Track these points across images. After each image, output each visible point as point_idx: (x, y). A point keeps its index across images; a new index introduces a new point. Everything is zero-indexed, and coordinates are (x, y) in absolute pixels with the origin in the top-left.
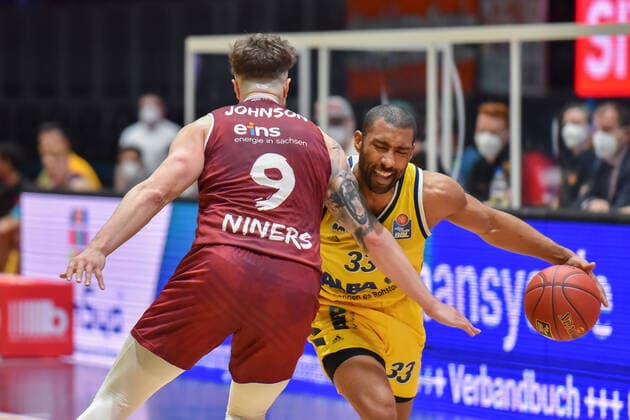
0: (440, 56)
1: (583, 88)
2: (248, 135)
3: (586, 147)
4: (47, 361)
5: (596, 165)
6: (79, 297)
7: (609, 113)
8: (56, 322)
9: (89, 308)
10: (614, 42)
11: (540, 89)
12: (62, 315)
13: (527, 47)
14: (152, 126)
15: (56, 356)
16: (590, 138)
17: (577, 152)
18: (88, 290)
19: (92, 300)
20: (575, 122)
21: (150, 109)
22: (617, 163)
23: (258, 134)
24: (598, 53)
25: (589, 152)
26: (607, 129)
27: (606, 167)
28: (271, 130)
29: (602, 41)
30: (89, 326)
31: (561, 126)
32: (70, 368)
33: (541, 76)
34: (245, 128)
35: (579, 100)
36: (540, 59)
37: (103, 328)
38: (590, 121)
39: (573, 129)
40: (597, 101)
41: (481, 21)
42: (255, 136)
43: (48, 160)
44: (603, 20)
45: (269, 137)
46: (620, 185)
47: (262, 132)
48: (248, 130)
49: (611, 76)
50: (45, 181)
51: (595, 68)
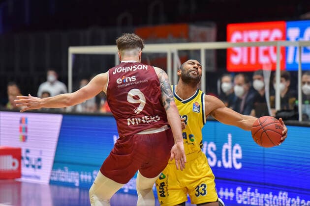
0: (173, 55)
1: (230, 68)
2: (123, 83)
3: (231, 92)
4: (10, 181)
5: (236, 99)
6: (23, 154)
7: (240, 78)
8: (14, 164)
9: (28, 158)
10: (242, 50)
11: (213, 68)
12: (16, 162)
13: (208, 51)
14: (52, 83)
15: (14, 179)
16: (233, 89)
17: (228, 94)
18: (28, 151)
19: (29, 155)
20: (227, 82)
21: (51, 76)
22: (244, 98)
23: (127, 81)
24: (236, 54)
25: (233, 94)
26: (240, 85)
27: (239, 100)
28: (132, 78)
29: (238, 49)
30: (27, 166)
31: (221, 83)
32: (20, 183)
33: (213, 63)
34: (121, 80)
35: (228, 73)
36: (213, 56)
37: (33, 166)
38: (233, 81)
39: (226, 85)
40: (235, 73)
41: (189, 41)
42: (126, 83)
43: (11, 97)
44: (238, 41)
45: (132, 82)
46: (245, 107)
47: (128, 80)
48: (123, 80)
49: (241, 63)
50: (9, 106)
51: (235, 60)
